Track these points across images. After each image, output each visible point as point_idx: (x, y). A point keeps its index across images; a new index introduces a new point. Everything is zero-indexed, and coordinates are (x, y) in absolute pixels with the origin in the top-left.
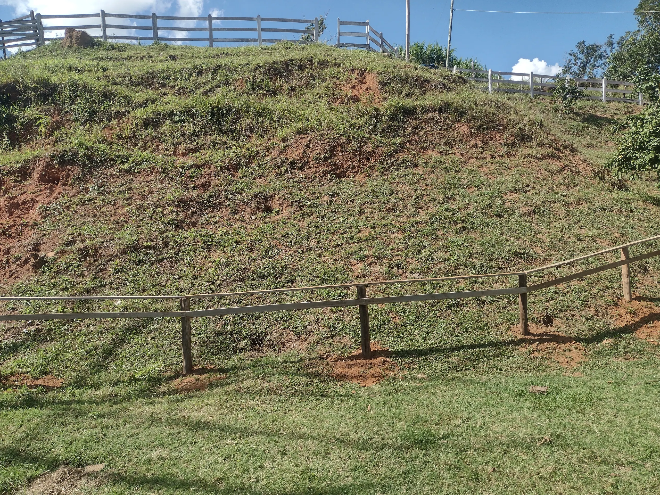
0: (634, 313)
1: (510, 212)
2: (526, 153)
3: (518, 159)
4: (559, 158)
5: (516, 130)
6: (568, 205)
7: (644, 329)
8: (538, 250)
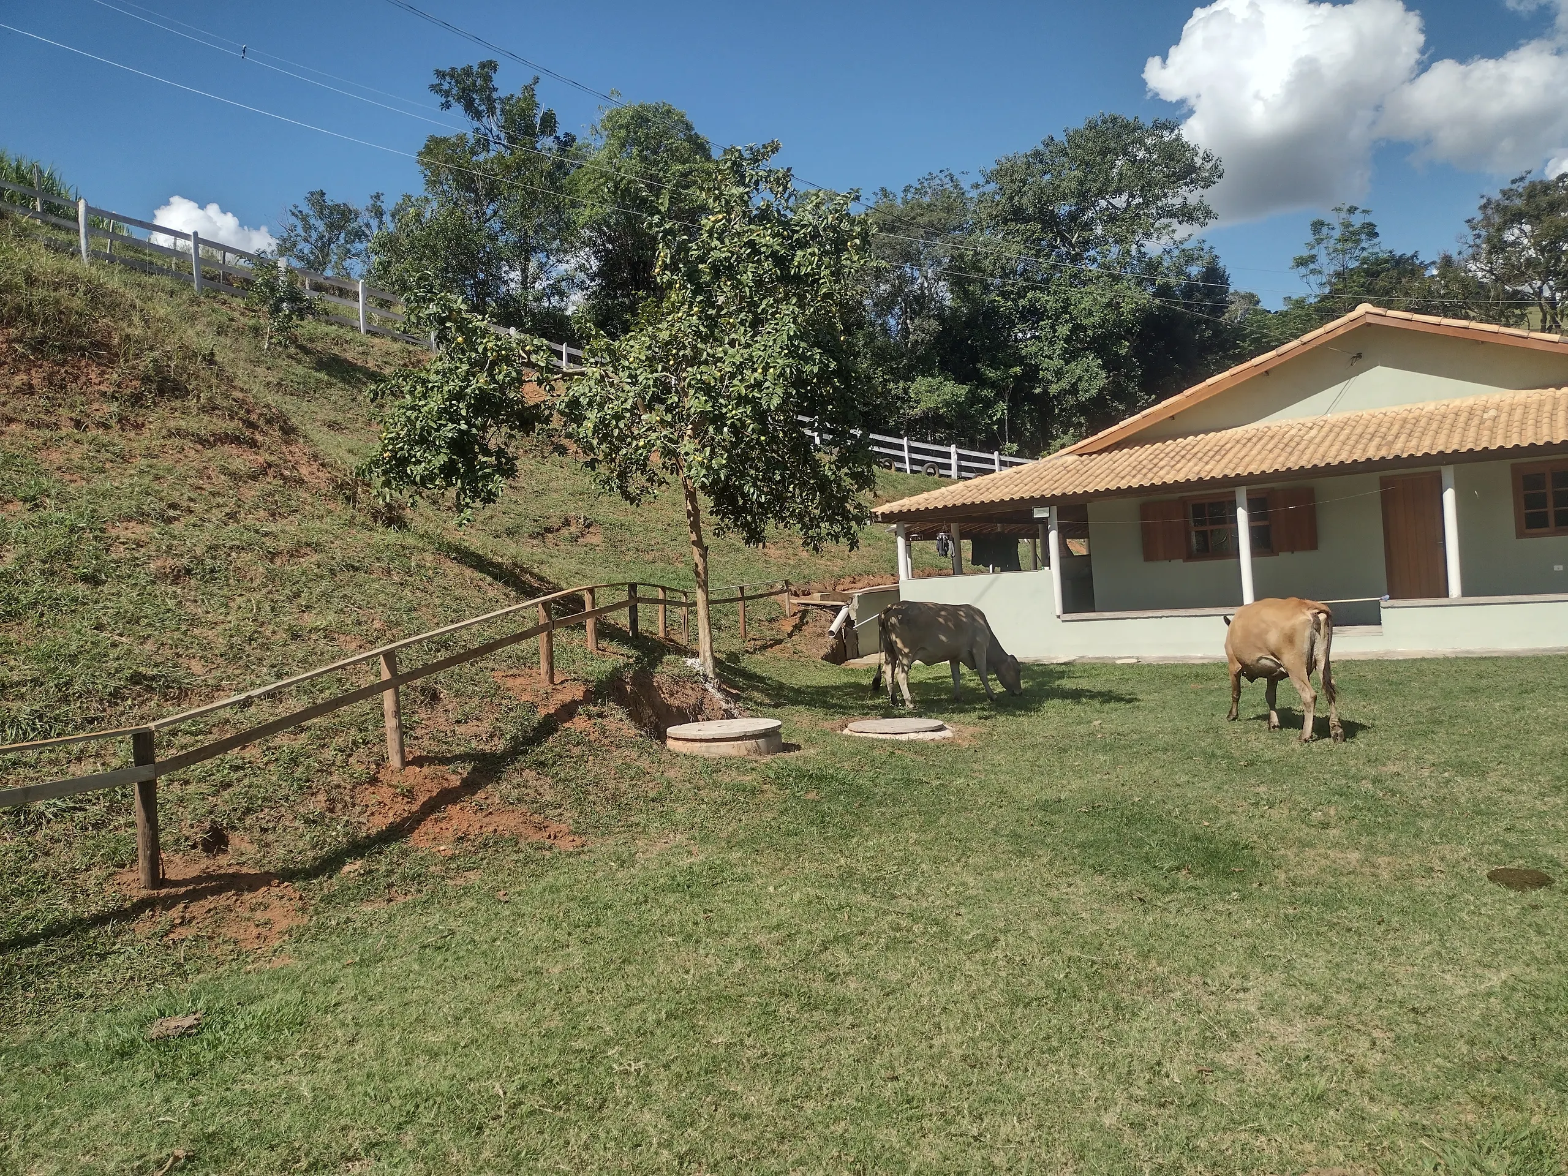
0: (409, 794)
1: (125, 570)
2: (172, 424)
3: (148, 438)
4: (253, 444)
5: (145, 364)
6: (273, 556)
7: (428, 827)
8: (197, 666)
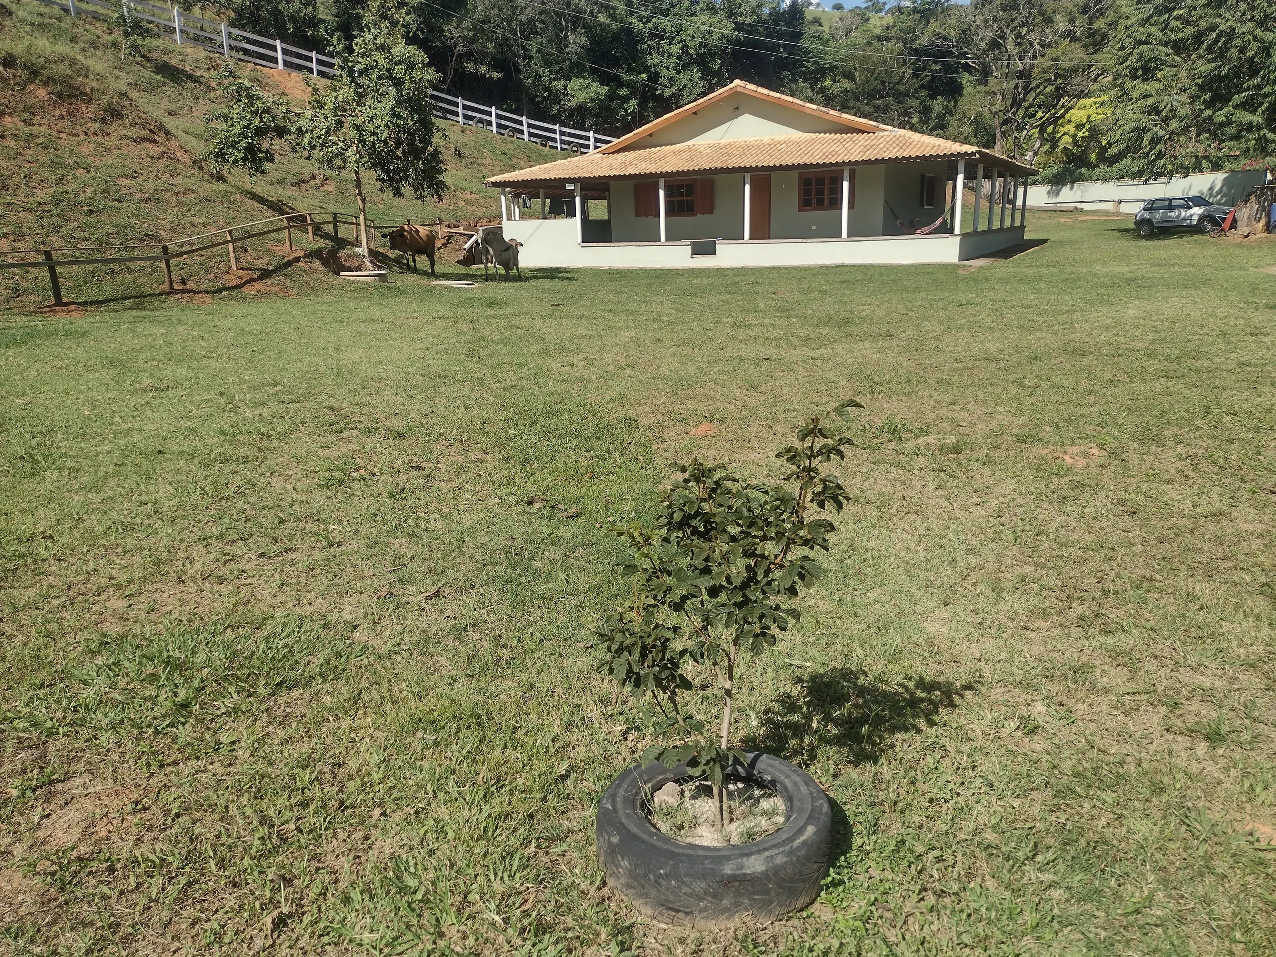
0: (240, 278)
1: (128, 197)
2: (122, 132)
3: (114, 140)
4: (155, 141)
5: (104, 101)
6: (177, 194)
7: (247, 286)
